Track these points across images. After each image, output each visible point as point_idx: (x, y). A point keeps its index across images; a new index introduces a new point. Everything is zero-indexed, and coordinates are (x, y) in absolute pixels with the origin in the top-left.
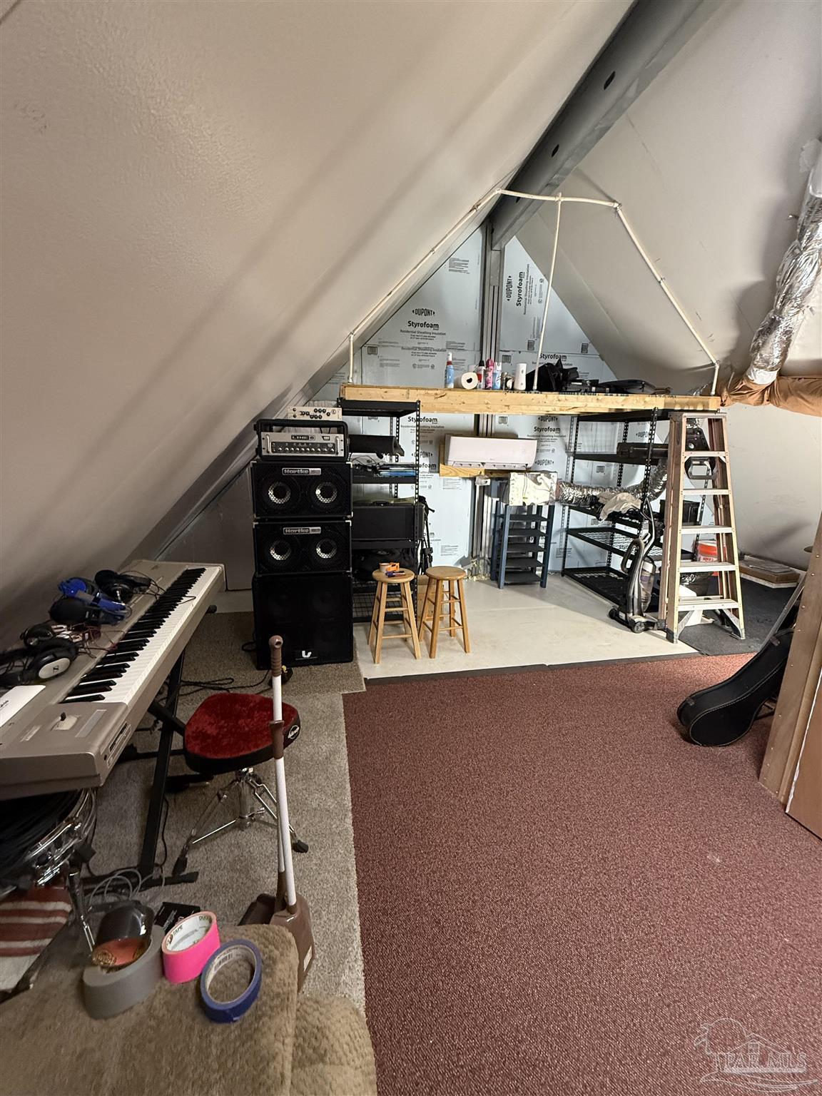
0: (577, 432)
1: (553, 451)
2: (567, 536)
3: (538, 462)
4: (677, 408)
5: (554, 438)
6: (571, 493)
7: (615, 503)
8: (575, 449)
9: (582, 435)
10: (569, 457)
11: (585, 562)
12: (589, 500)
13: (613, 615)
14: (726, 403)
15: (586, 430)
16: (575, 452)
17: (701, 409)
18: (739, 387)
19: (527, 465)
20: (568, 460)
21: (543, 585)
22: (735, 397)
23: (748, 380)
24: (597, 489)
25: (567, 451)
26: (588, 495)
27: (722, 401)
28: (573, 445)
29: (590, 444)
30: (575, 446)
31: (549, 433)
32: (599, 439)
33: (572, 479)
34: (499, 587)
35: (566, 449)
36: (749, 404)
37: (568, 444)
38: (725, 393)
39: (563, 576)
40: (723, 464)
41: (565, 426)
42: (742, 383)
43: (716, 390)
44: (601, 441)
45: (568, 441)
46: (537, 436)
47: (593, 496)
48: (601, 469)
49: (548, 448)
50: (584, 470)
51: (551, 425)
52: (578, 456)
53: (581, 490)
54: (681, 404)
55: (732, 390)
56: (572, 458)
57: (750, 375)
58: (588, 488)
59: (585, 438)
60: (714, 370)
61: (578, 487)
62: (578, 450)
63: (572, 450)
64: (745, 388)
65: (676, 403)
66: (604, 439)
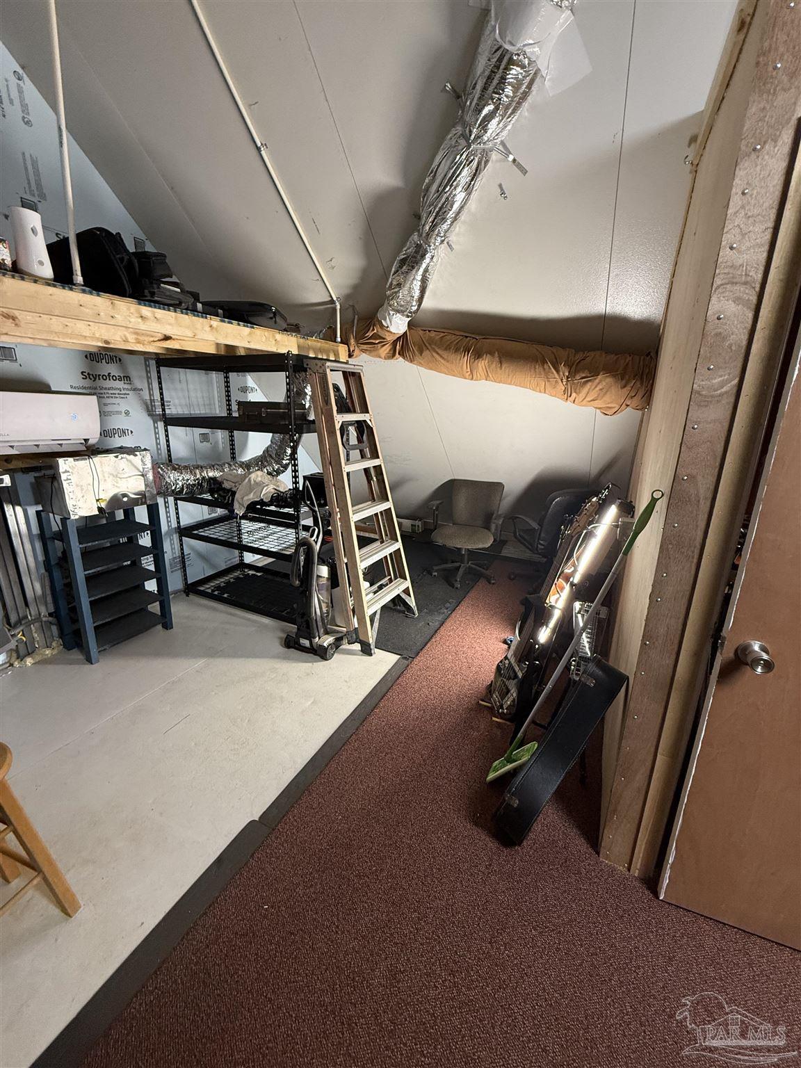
0: (160, 383)
1: (127, 413)
2: (181, 540)
3: (105, 433)
4: (312, 355)
5: (123, 392)
6: (177, 479)
7: (251, 488)
8: (164, 410)
9: (168, 389)
10: (155, 422)
11: (213, 566)
12: (205, 485)
13: (291, 643)
14: (355, 354)
15: (172, 381)
16: (164, 415)
17: (334, 359)
18: (370, 334)
19: (86, 440)
20: (156, 428)
21: (167, 625)
22: (365, 347)
23: (382, 326)
24: (212, 467)
25: (150, 412)
26: (204, 478)
27: (349, 351)
28: (158, 404)
29: (183, 402)
30: (163, 405)
31: (110, 383)
32: (192, 394)
33: (170, 456)
34: (89, 660)
35: (148, 410)
36: (380, 357)
37: (149, 402)
38: (352, 341)
39: (187, 596)
40: (370, 430)
41: (137, 373)
42: (373, 330)
43: (341, 337)
44: (197, 397)
45: (148, 398)
46: (90, 388)
47: (211, 478)
48: (204, 438)
49: (115, 408)
50: (182, 440)
51: (113, 369)
52: (171, 421)
53: (191, 472)
54: (315, 350)
55: (360, 339)
56: (161, 425)
57: (385, 320)
58: (201, 468)
59: (173, 394)
60: (335, 309)
61: (186, 468)
62: (167, 411)
63: (159, 411)
64: (376, 336)
65: (309, 348)
66: (199, 395)
